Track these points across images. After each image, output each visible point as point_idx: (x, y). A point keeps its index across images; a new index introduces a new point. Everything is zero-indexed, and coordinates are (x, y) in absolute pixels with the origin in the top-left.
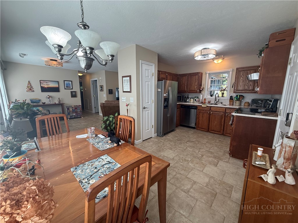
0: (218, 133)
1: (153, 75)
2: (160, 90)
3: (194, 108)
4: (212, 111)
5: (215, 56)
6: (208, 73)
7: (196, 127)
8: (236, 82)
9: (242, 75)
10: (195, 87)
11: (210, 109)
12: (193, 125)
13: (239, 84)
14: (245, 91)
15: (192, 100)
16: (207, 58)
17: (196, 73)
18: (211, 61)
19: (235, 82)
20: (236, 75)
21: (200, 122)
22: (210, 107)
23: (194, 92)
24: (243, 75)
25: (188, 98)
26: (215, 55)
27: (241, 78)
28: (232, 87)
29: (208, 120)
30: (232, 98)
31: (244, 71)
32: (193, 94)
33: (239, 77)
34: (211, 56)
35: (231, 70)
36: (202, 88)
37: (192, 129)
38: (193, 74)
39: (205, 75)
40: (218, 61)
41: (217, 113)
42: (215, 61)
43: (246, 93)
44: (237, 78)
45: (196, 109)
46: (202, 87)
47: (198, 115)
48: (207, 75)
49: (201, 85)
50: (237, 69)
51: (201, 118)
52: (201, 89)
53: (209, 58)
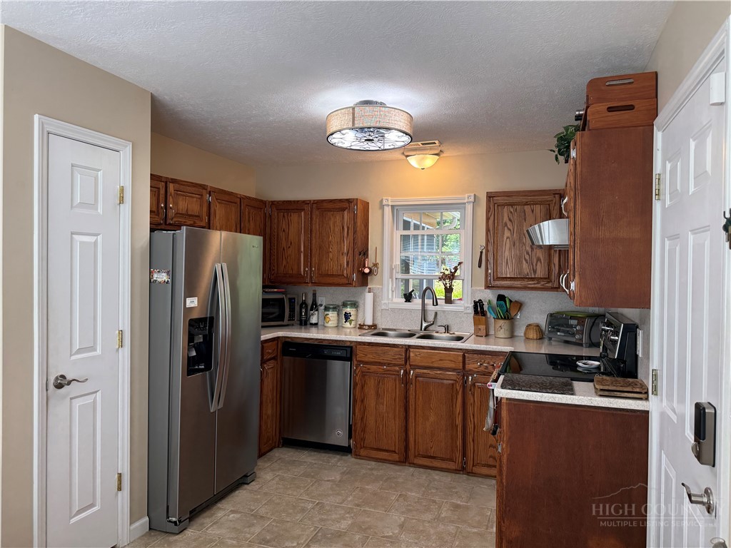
0: (444, 465)
1: (122, 200)
2: (162, 277)
3: (338, 353)
4: (414, 367)
5: (406, 139)
6: (390, 204)
7: (356, 446)
8: (490, 248)
9: (506, 219)
10: (340, 260)
11: (407, 359)
12: (339, 436)
13: (499, 254)
14: (525, 283)
15: (332, 315)
16: (379, 145)
17: (341, 201)
18: (398, 155)
19: (487, 245)
20: (488, 219)
21: (371, 421)
22: (406, 350)
23: (336, 280)
24: (510, 220)
25: (315, 306)
26: (407, 134)
27: (507, 234)
28: (480, 266)
29: (402, 410)
30: (482, 307)
31: (512, 205)
32: (334, 288)
33: (500, 227)
34: (395, 139)
35: (467, 198)
36: (371, 265)
37: (335, 459)
38: (330, 206)
39: (380, 212)
40: (423, 158)
41: (432, 373)
42: (413, 161)
43: (525, 288)
44: (492, 231)
45: (350, 359)
46: (369, 262)
47: (359, 387)
48: (388, 210)
49: (365, 253)
50: (490, 196)
51: (371, 402)
52: (367, 271)
53: (387, 147)
